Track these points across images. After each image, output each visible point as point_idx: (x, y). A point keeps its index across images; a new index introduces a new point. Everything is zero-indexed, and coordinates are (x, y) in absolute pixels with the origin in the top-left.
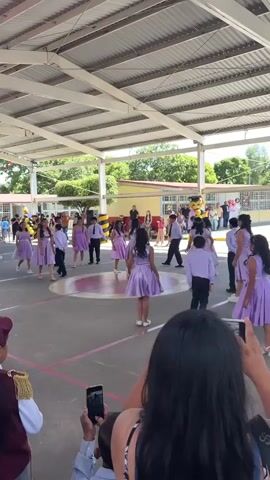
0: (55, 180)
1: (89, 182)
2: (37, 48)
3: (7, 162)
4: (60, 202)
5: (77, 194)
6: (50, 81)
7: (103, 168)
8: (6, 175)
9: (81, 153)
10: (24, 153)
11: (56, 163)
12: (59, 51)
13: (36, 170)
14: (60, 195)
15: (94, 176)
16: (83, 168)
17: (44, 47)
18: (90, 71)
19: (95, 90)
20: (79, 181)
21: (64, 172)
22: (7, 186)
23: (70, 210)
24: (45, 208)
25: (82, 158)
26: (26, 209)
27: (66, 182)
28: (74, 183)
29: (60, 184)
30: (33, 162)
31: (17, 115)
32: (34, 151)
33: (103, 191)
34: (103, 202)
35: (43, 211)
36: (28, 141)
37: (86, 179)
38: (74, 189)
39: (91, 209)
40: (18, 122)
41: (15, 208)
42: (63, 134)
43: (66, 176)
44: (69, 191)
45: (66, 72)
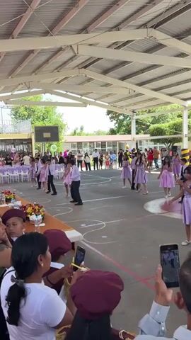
0: (148, 124)
1: (174, 124)
2: (140, 27)
3: (116, 113)
4: (152, 140)
5: (165, 134)
6: (148, 51)
7: (186, 114)
8: (115, 122)
9: (169, 103)
10: (127, 106)
11: (149, 112)
12: (155, 27)
13: (135, 117)
14: (152, 135)
15: (178, 120)
16: (169, 114)
17: (145, 25)
18: (179, 39)
19: (183, 54)
20: (167, 125)
21: (155, 117)
22: (115, 129)
23: (159, 145)
24: (141, 144)
25: (169, 107)
26: (128, 145)
27: (156, 125)
28: (163, 126)
29: (152, 127)
30: (134, 112)
31: (123, 79)
32: (135, 104)
33: (185, 131)
34: (185, 140)
35: (139, 147)
36: (131, 97)
37: (172, 122)
38: (162, 130)
39: (175, 145)
40: (124, 83)
41: (120, 144)
42: (156, 90)
43: (156, 121)
44: (159, 132)
45: (161, 42)
